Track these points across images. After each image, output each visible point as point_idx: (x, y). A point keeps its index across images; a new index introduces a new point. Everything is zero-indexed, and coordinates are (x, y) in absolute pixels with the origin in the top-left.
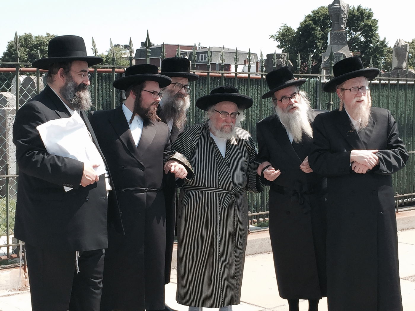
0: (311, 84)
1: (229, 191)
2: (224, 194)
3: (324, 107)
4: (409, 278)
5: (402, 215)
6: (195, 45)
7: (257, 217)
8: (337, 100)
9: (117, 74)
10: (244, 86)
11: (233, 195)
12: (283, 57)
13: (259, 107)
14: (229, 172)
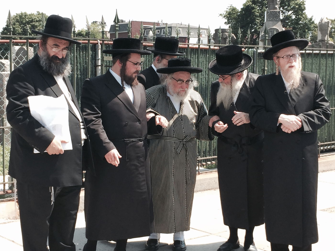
0: (250, 53)
1: (181, 140)
2: (177, 142)
3: (260, 72)
4: (327, 210)
5: (323, 159)
6: (158, 22)
7: (206, 161)
8: (270, 66)
9: (92, 45)
10: (195, 55)
11: (185, 143)
12: (228, 32)
13: (207, 72)
14: (182, 125)
